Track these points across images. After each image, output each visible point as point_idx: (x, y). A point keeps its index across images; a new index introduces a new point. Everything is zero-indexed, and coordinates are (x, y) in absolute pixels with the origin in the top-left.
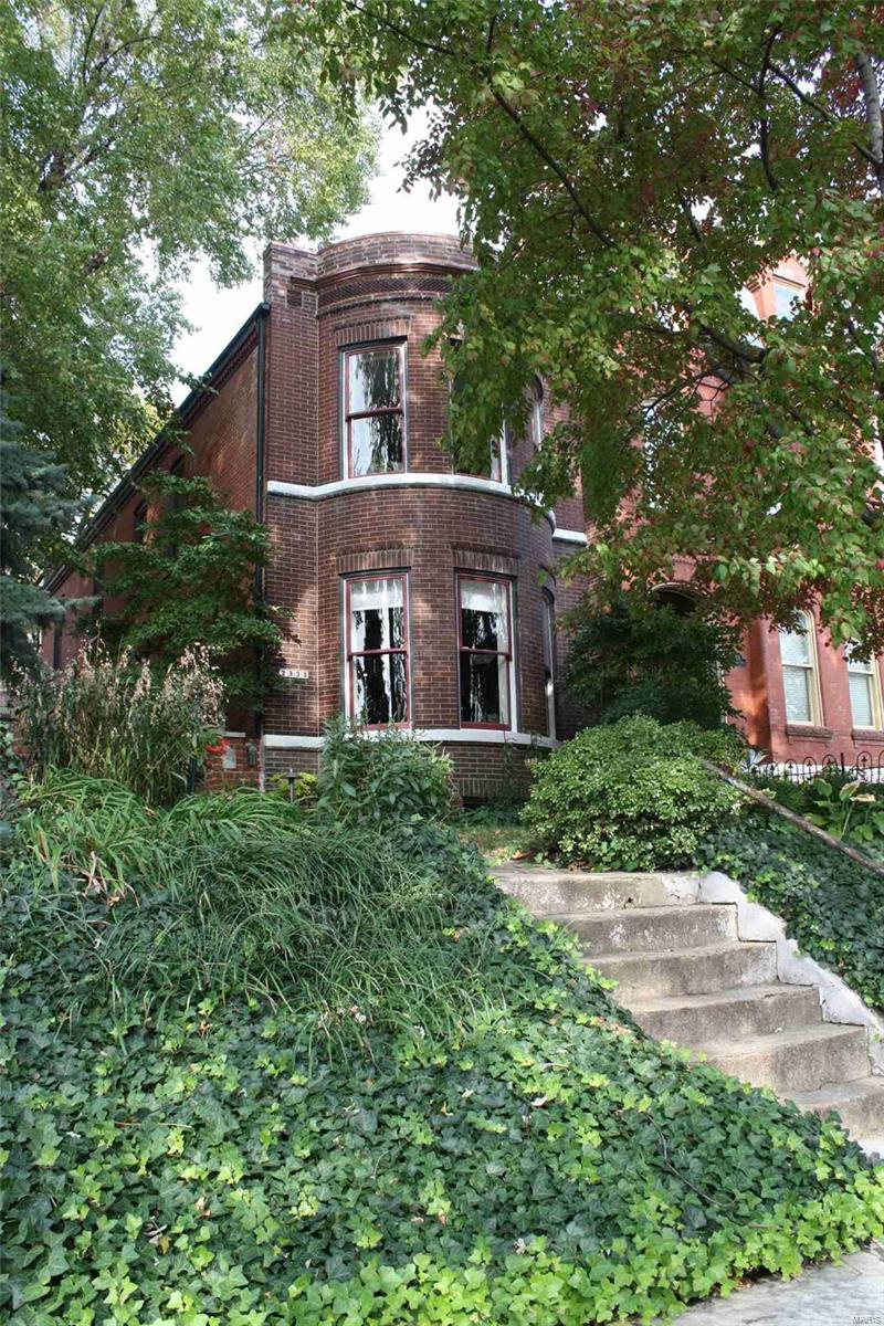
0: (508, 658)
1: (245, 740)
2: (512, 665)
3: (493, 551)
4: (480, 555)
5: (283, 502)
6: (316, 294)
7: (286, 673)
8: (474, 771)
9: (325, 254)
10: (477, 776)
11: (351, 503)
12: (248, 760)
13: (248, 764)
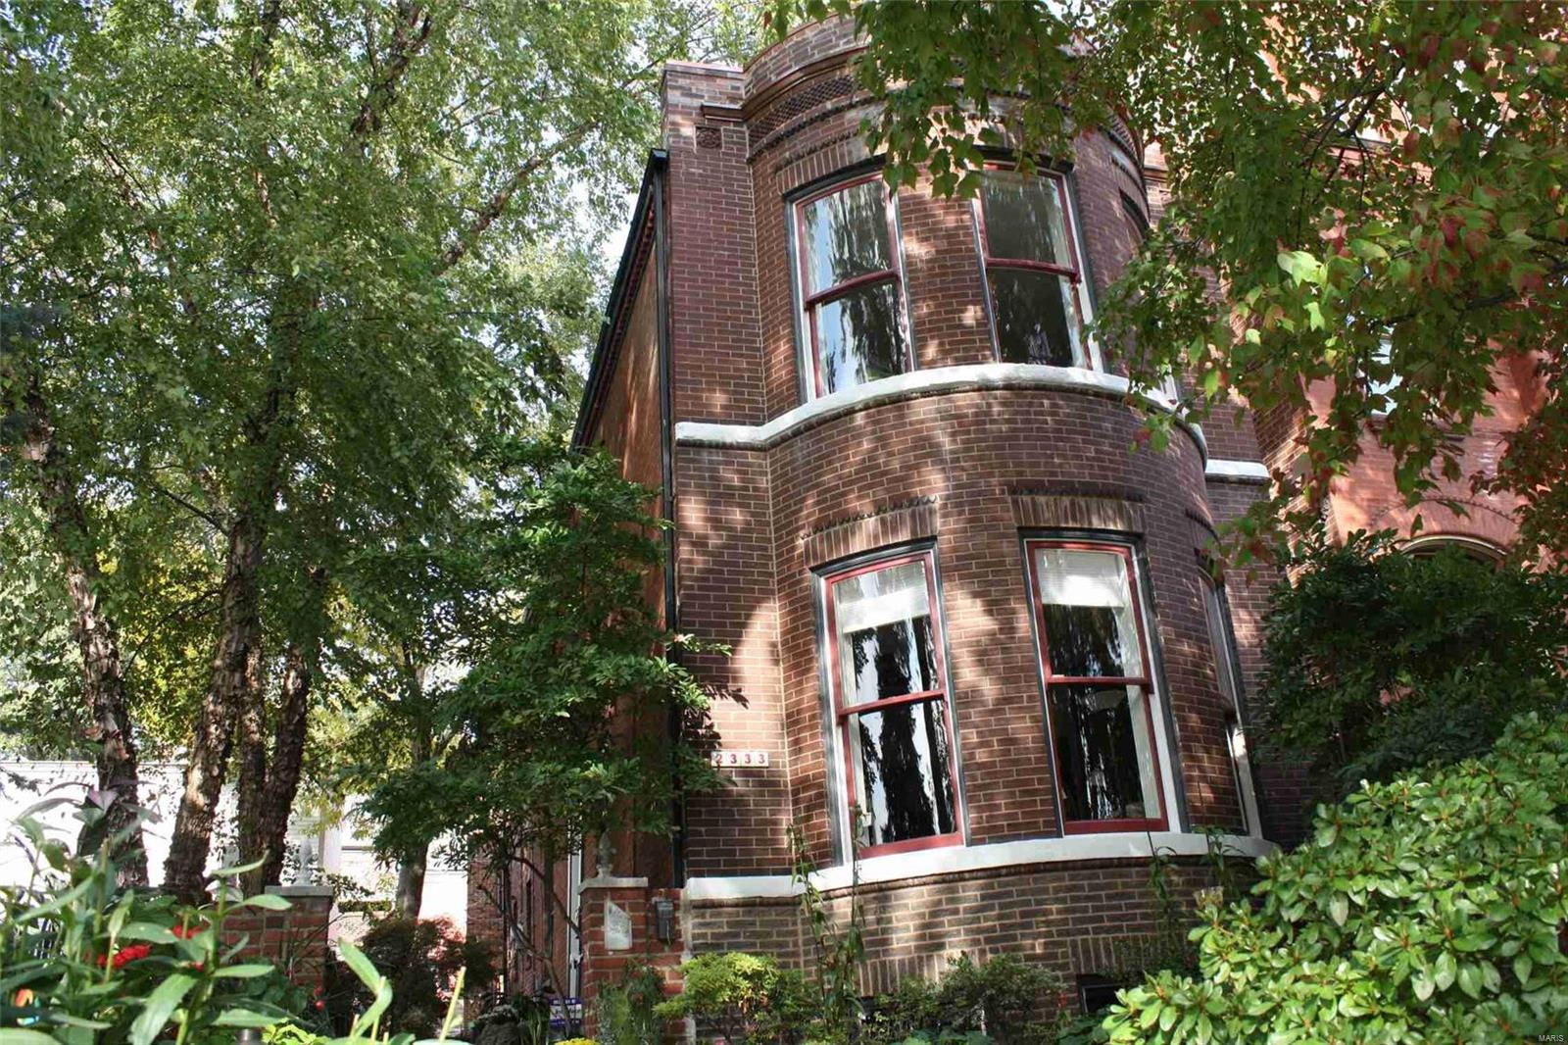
0: (1146, 688)
1: (647, 893)
2: (1156, 701)
3: (1090, 491)
4: (1066, 501)
5: (705, 456)
6: (745, 128)
7: (724, 758)
8: (1101, 919)
9: (754, 67)
10: (1108, 931)
11: (822, 440)
12: (657, 928)
13: (658, 935)
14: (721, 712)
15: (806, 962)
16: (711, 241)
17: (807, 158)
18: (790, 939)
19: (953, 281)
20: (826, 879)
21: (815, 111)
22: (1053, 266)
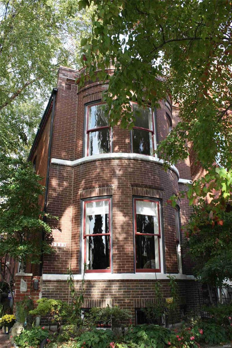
0: (159, 237)
1: (32, 277)
2: (161, 240)
3: (150, 187)
4: (145, 189)
5: (58, 167)
6: (77, 85)
7: (54, 244)
8: (142, 294)
9: (81, 71)
10: (144, 297)
11: (87, 167)
12: (34, 287)
13: (34, 288)
14: (55, 233)
15: (70, 296)
16: (65, 113)
17: (91, 96)
18: (67, 291)
20: (77, 277)
21: (95, 84)
22: (148, 130)
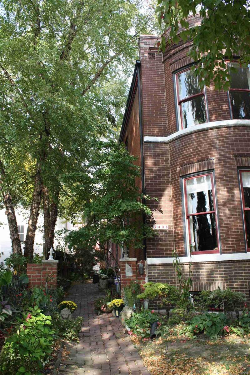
1: (137, 262)
6: (162, 53)
11: (183, 141)
12: (139, 271)
13: (139, 273)
14: (156, 215)
15: (177, 280)
16: (153, 86)
17: (179, 61)
18: (173, 274)
19: (219, 96)
20: (183, 260)
21: (181, 47)
22: (248, 90)
